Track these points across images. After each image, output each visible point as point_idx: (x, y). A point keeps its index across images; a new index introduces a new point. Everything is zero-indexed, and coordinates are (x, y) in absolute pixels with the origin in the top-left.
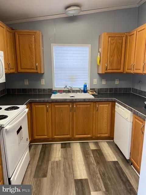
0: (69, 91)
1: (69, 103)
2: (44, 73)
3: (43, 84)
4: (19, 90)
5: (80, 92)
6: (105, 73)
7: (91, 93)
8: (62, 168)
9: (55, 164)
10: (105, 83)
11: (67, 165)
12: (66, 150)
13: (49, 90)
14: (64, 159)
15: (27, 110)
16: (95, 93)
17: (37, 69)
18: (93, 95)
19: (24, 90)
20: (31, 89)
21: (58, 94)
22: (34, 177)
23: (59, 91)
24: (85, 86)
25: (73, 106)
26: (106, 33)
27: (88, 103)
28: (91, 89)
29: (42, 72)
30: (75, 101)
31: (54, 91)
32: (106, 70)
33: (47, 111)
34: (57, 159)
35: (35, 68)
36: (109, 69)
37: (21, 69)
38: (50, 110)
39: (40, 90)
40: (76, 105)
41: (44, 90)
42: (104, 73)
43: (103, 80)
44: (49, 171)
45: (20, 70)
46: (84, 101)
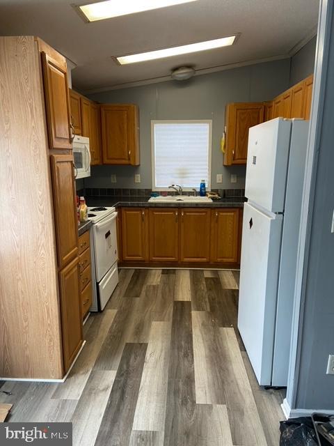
0: (177, 194)
1: (174, 209)
2: (139, 165)
3: (139, 181)
4: (103, 191)
5: (194, 195)
6: (233, 164)
7: (210, 196)
8: (160, 291)
9: (152, 288)
10: (235, 181)
11: (167, 289)
12: (169, 276)
13: (147, 192)
14: (164, 284)
15: (116, 213)
16: (217, 196)
17: (129, 159)
18: (213, 199)
19: (110, 191)
20: (120, 190)
21: (160, 197)
22: (124, 296)
23: (161, 192)
24: (203, 185)
25: (180, 214)
26: (233, 104)
27: (203, 210)
28: (212, 190)
29: (137, 164)
30: (182, 206)
31: (153, 192)
32: (234, 160)
33: (143, 220)
34: (154, 284)
35: (127, 158)
36: (239, 159)
37: (108, 159)
38: (146, 218)
39: (133, 191)
40: (185, 213)
41: (139, 191)
42: (230, 164)
43: (232, 176)
44: (143, 293)
45: (106, 161)
46: (197, 206)
